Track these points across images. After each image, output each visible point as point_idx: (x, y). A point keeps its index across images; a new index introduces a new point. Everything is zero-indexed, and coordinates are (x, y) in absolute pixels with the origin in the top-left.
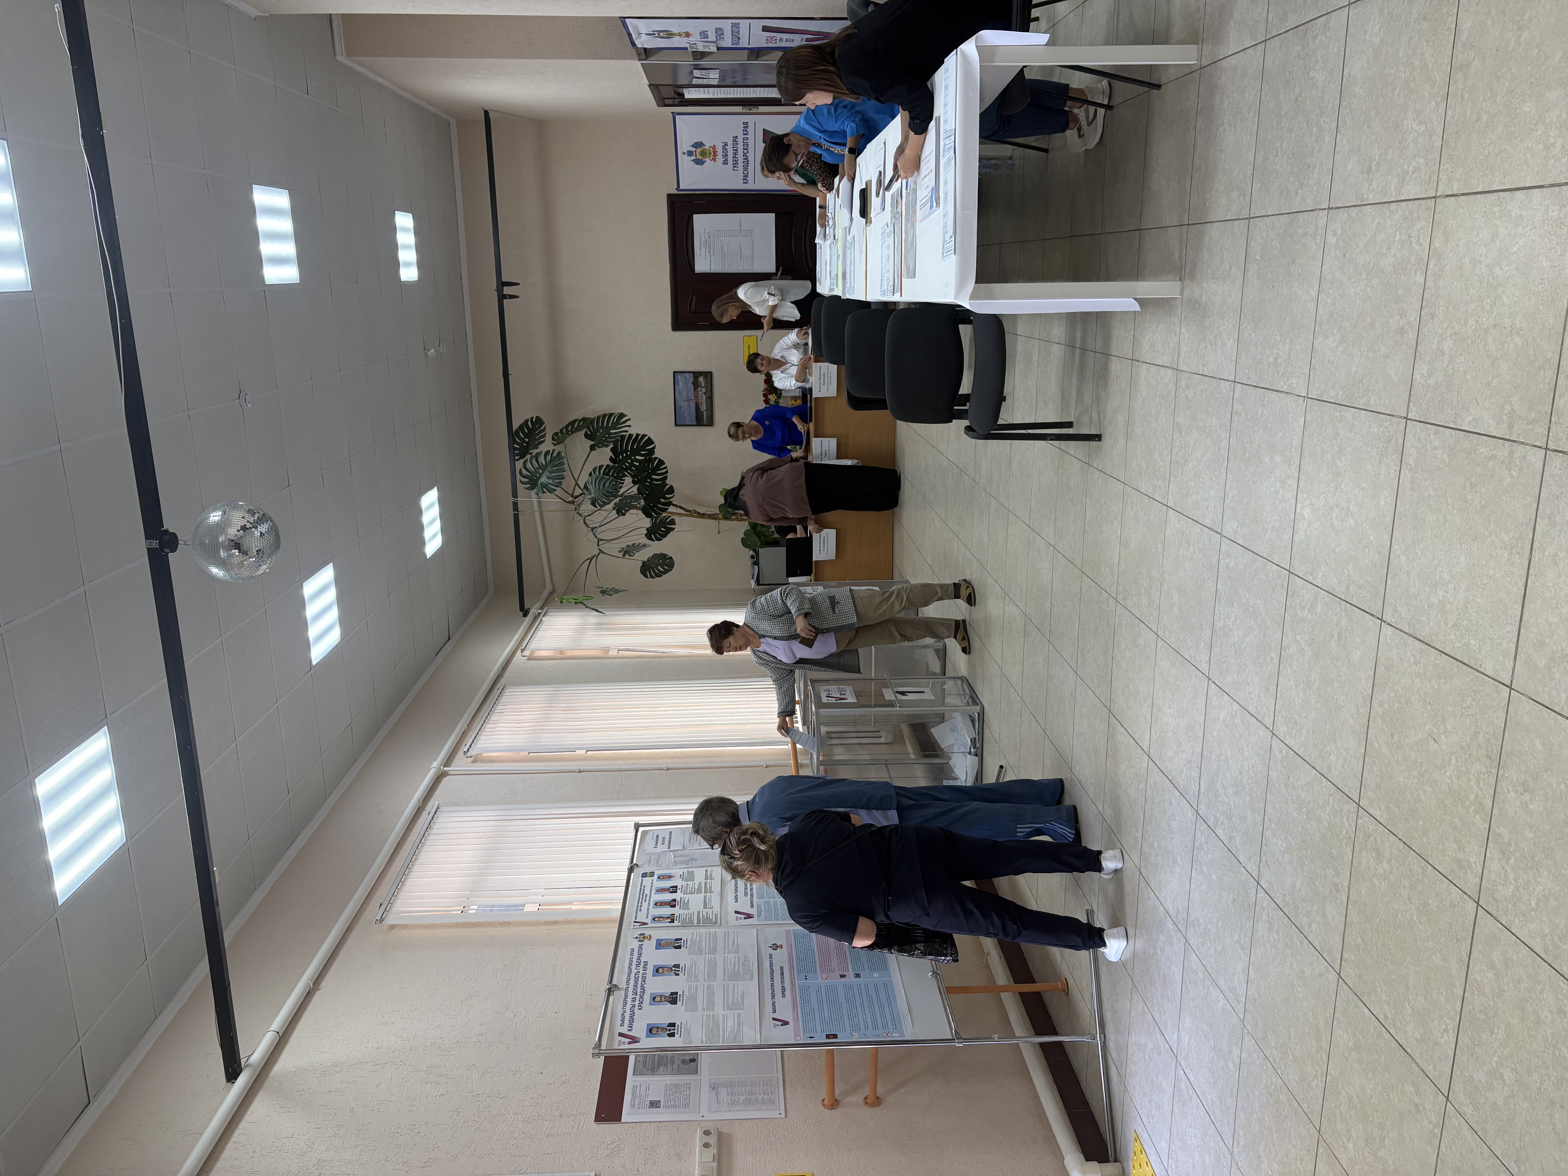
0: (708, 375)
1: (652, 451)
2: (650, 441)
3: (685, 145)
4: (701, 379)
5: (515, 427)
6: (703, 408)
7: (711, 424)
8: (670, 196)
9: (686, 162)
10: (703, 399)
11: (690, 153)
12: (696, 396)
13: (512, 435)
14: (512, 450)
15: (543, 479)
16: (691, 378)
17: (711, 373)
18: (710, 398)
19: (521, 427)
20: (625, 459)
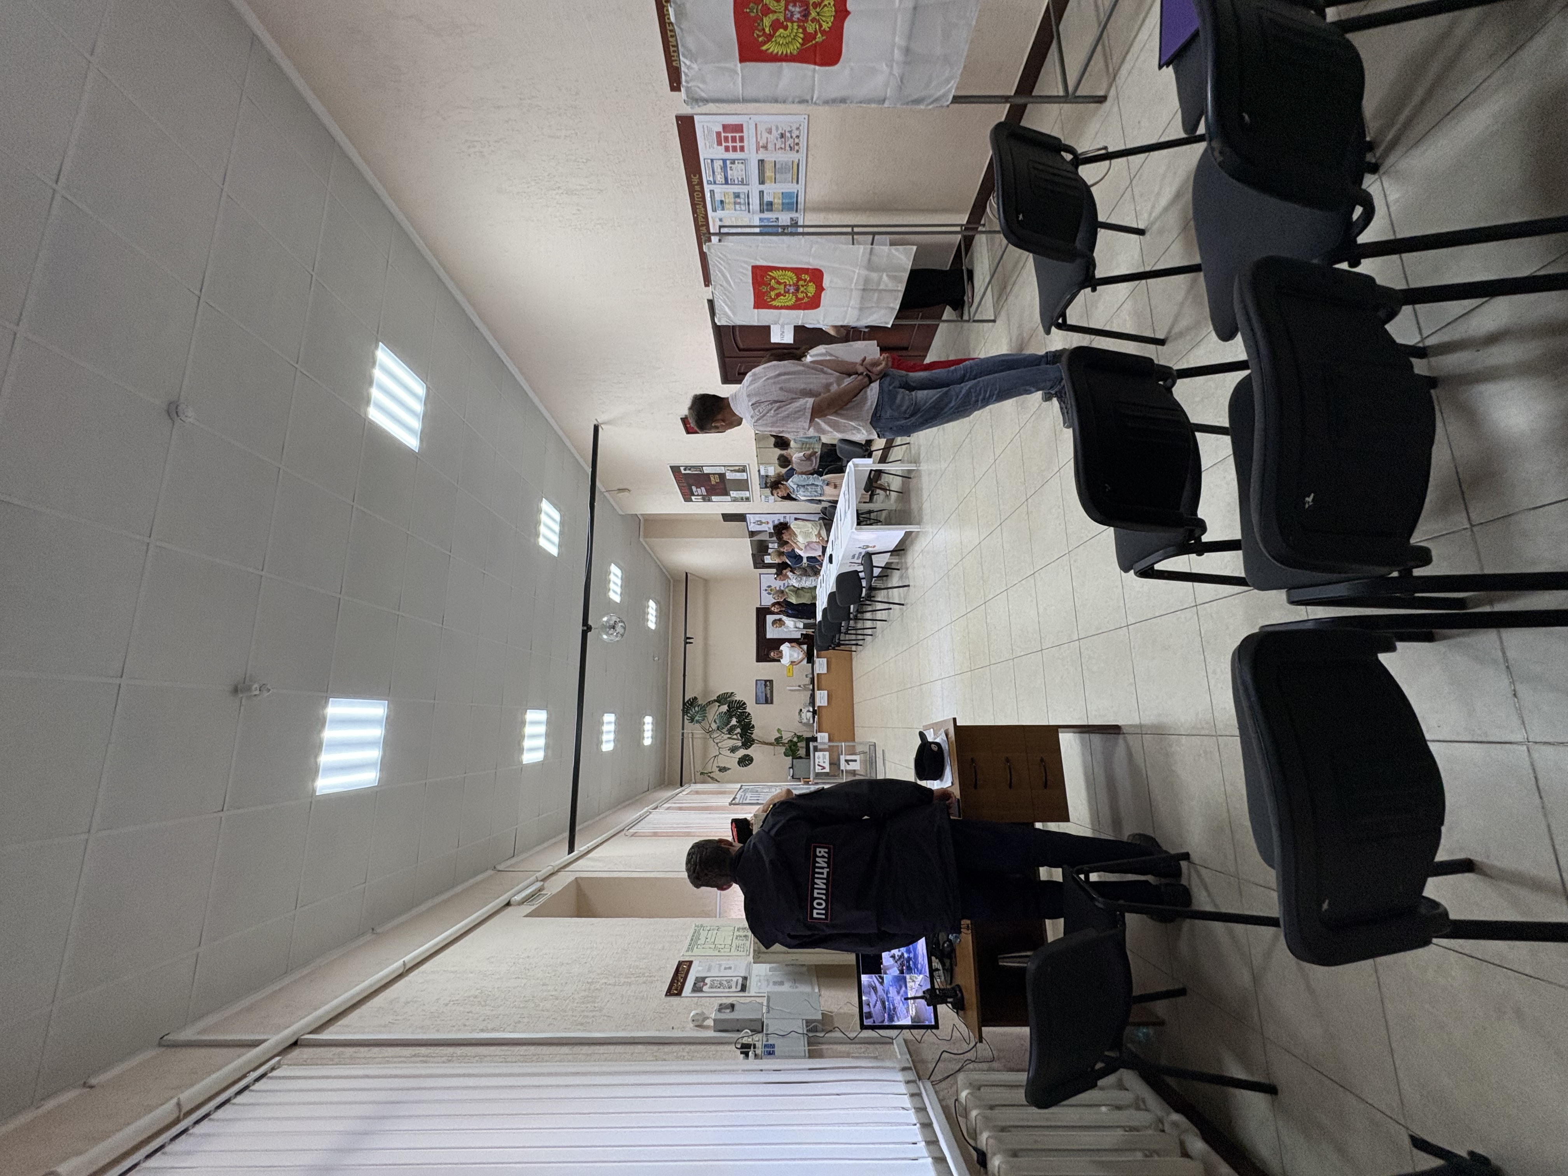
0: (771, 681)
1: (745, 708)
2: (744, 704)
3: (764, 587)
4: (768, 683)
5: (686, 701)
6: (769, 696)
7: (772, 703)
8: (757, 608)
9: (764, 593)
10: (768, 692)
11: (766, 590)
12: (766, 691)
13: (684, 704)
14: (683, 710)
15: (697, 718)
16: (764, 682)
17: (772, 681)
18: (772, 692)
19: (688, 702)
20: (733, 711)
